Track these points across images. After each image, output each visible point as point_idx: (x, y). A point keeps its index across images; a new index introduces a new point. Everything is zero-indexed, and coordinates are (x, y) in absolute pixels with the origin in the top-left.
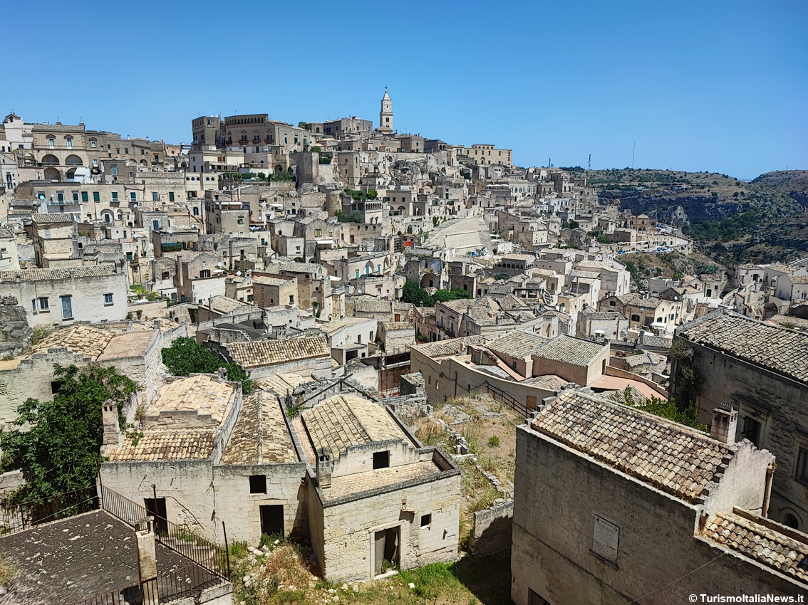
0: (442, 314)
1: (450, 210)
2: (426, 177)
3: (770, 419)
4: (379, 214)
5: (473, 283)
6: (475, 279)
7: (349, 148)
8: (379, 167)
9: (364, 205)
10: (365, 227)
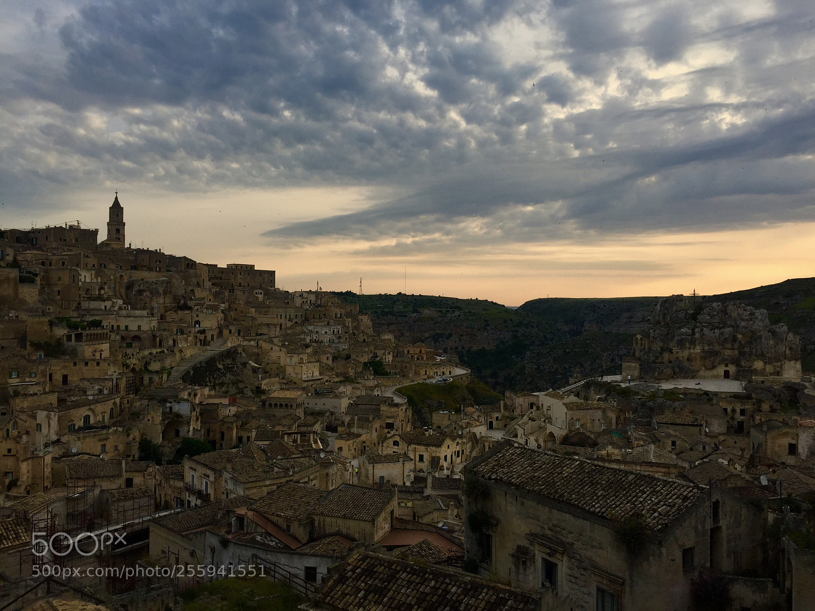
0: (192, 473)
1: (201, 340)
2: (168, 300)
3: (565, 558)
4: (105, 346)
5: (232, 429)
6: (235, 425)
7: (63, 263)
8: (106, 287)
9: (83, 335)
10: (84, 364)
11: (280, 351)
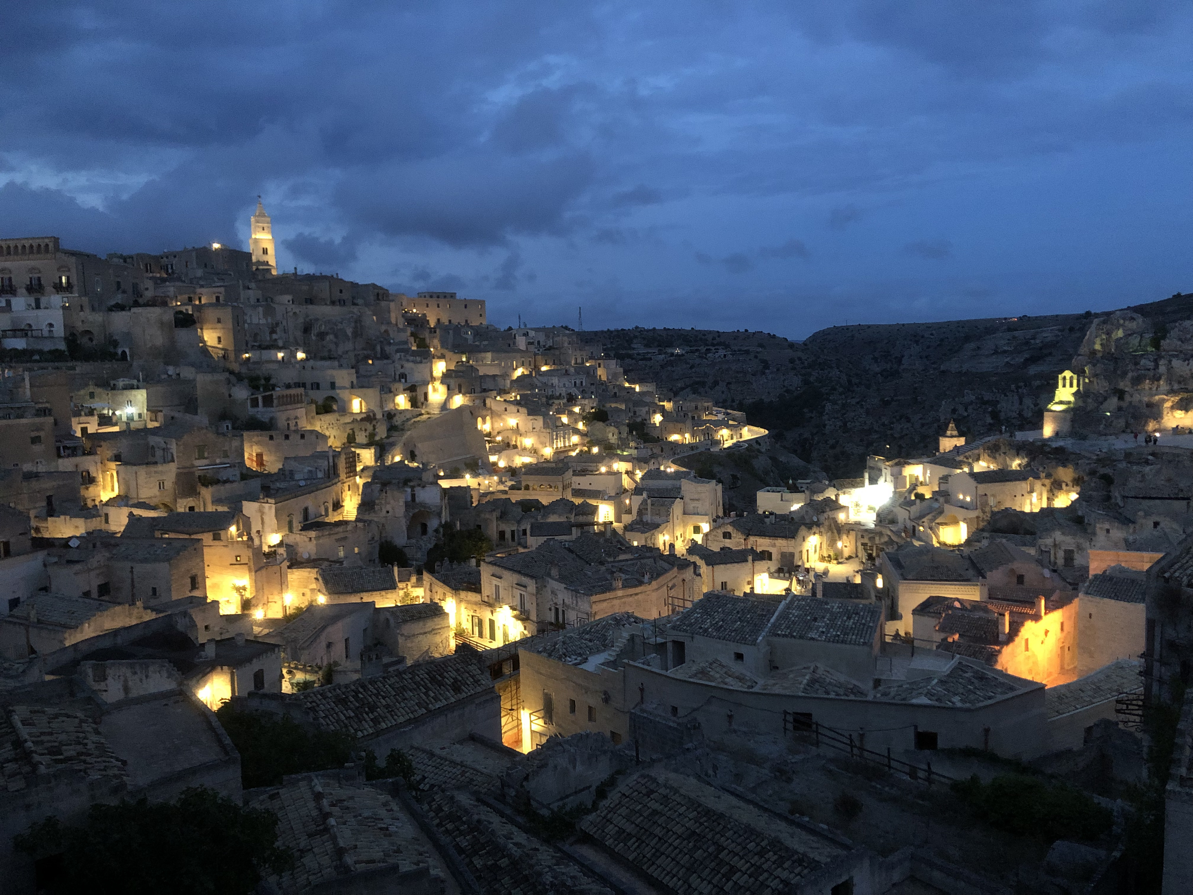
0: (495, 582)
7: (218, 298)
8: (278, 330)
9: (274, 397)
10: (284, 438)
11: (518, 411)
